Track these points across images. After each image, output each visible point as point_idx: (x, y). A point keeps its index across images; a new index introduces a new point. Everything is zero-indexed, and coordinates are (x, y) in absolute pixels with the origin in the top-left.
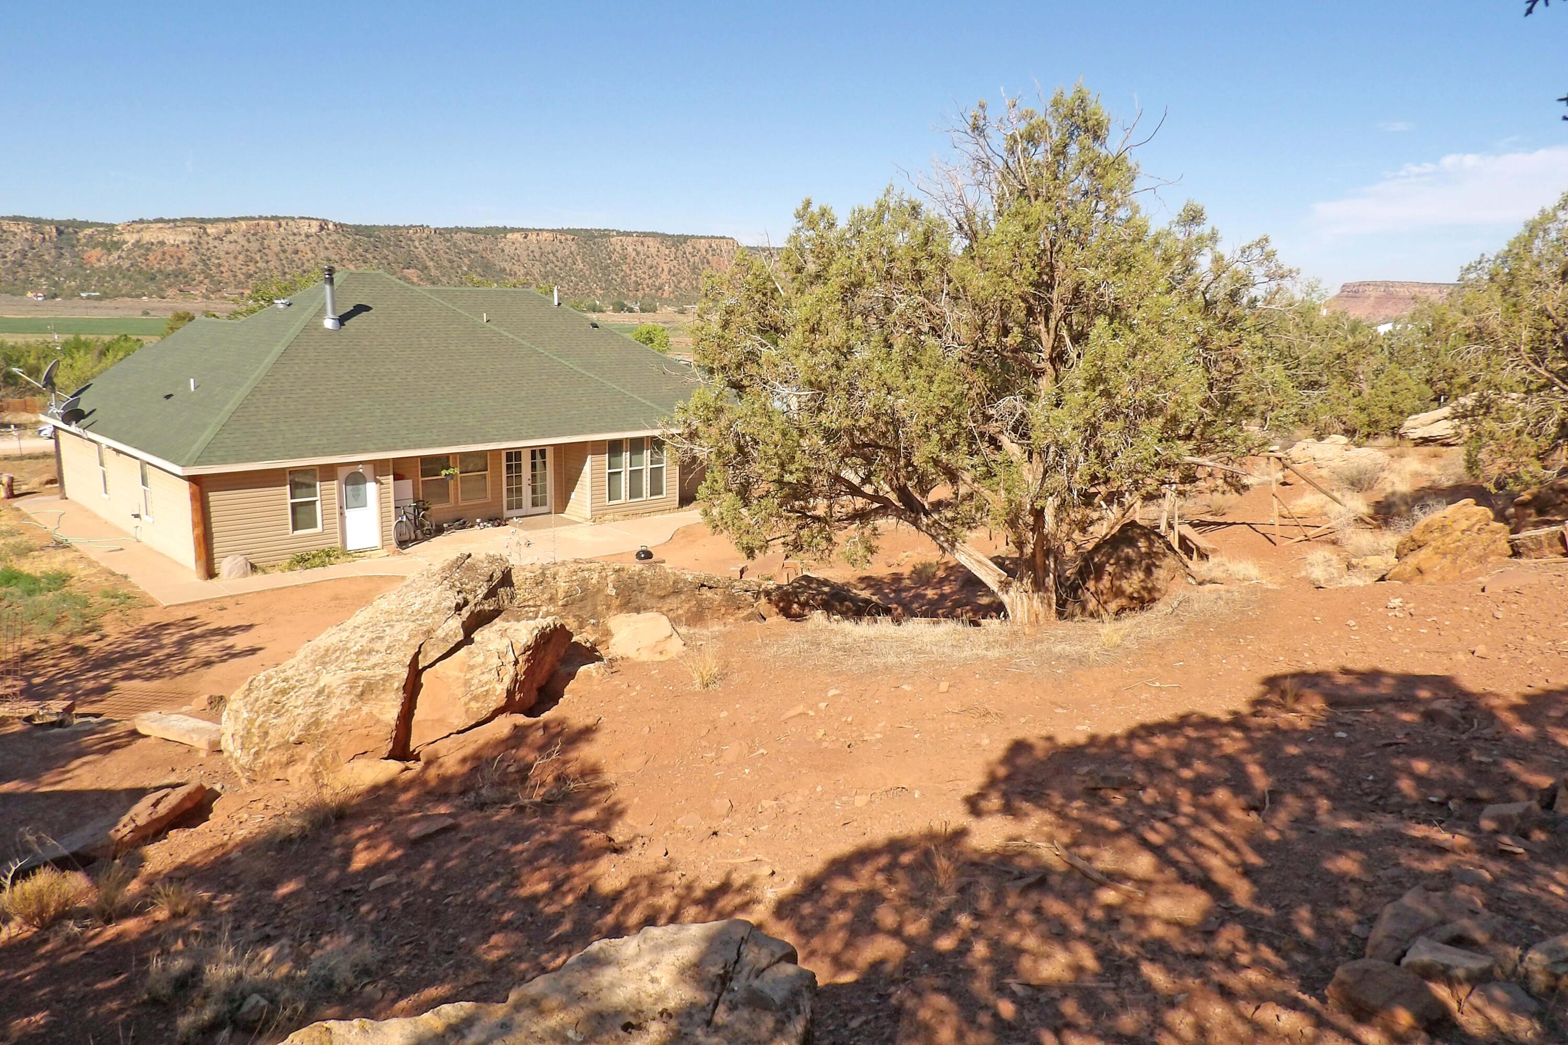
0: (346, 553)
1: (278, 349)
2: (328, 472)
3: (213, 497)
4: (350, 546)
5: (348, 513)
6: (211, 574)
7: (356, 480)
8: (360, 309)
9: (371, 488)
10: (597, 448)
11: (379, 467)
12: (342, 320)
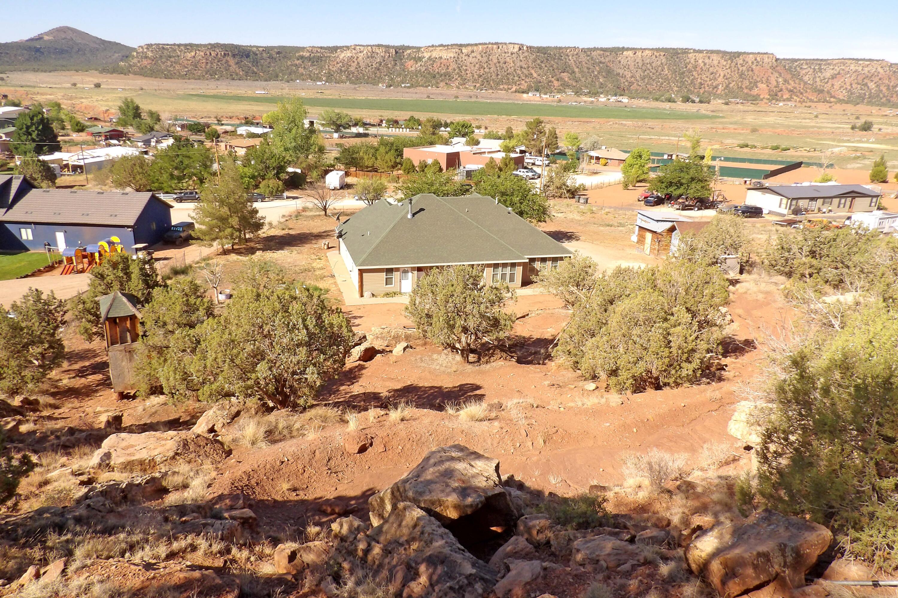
0: (400, 293)
1: (392, 226)
2: (397, 270)
3: (364, 274)
4: (402, 291)
5: (402, 281)
6: (362, 296)
7: (405, 271)
8: (422, 210)
9: (410, 274)
10: (489, 266)
11: (413, 269)
12: (414, 215)
